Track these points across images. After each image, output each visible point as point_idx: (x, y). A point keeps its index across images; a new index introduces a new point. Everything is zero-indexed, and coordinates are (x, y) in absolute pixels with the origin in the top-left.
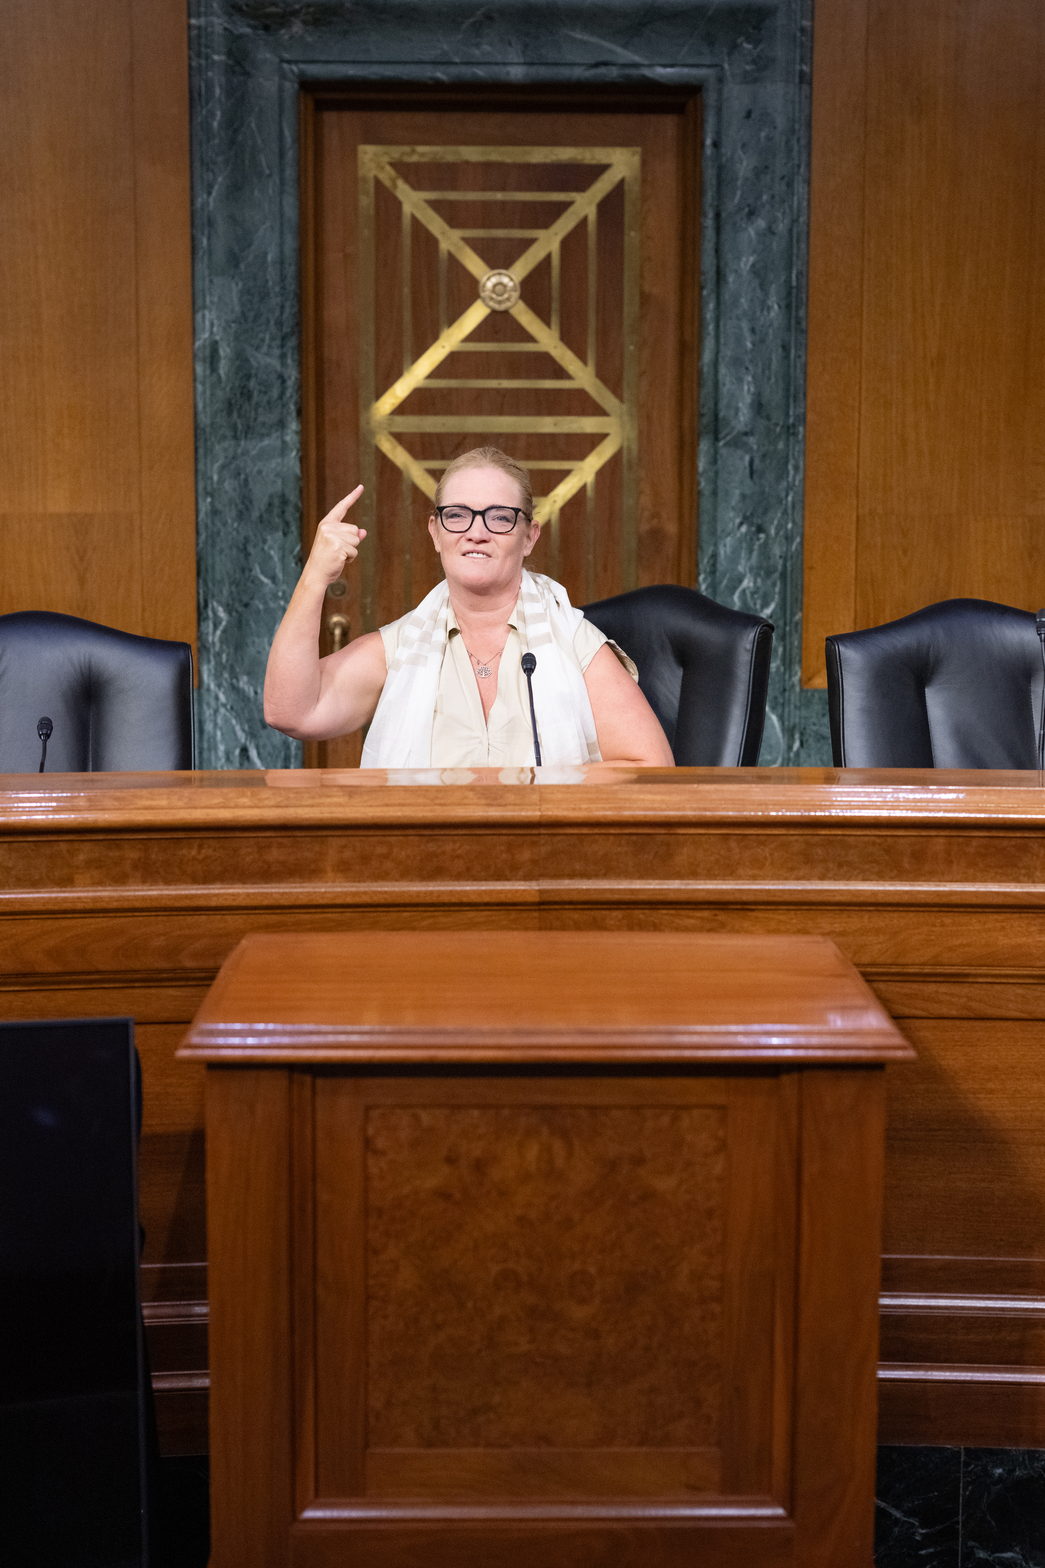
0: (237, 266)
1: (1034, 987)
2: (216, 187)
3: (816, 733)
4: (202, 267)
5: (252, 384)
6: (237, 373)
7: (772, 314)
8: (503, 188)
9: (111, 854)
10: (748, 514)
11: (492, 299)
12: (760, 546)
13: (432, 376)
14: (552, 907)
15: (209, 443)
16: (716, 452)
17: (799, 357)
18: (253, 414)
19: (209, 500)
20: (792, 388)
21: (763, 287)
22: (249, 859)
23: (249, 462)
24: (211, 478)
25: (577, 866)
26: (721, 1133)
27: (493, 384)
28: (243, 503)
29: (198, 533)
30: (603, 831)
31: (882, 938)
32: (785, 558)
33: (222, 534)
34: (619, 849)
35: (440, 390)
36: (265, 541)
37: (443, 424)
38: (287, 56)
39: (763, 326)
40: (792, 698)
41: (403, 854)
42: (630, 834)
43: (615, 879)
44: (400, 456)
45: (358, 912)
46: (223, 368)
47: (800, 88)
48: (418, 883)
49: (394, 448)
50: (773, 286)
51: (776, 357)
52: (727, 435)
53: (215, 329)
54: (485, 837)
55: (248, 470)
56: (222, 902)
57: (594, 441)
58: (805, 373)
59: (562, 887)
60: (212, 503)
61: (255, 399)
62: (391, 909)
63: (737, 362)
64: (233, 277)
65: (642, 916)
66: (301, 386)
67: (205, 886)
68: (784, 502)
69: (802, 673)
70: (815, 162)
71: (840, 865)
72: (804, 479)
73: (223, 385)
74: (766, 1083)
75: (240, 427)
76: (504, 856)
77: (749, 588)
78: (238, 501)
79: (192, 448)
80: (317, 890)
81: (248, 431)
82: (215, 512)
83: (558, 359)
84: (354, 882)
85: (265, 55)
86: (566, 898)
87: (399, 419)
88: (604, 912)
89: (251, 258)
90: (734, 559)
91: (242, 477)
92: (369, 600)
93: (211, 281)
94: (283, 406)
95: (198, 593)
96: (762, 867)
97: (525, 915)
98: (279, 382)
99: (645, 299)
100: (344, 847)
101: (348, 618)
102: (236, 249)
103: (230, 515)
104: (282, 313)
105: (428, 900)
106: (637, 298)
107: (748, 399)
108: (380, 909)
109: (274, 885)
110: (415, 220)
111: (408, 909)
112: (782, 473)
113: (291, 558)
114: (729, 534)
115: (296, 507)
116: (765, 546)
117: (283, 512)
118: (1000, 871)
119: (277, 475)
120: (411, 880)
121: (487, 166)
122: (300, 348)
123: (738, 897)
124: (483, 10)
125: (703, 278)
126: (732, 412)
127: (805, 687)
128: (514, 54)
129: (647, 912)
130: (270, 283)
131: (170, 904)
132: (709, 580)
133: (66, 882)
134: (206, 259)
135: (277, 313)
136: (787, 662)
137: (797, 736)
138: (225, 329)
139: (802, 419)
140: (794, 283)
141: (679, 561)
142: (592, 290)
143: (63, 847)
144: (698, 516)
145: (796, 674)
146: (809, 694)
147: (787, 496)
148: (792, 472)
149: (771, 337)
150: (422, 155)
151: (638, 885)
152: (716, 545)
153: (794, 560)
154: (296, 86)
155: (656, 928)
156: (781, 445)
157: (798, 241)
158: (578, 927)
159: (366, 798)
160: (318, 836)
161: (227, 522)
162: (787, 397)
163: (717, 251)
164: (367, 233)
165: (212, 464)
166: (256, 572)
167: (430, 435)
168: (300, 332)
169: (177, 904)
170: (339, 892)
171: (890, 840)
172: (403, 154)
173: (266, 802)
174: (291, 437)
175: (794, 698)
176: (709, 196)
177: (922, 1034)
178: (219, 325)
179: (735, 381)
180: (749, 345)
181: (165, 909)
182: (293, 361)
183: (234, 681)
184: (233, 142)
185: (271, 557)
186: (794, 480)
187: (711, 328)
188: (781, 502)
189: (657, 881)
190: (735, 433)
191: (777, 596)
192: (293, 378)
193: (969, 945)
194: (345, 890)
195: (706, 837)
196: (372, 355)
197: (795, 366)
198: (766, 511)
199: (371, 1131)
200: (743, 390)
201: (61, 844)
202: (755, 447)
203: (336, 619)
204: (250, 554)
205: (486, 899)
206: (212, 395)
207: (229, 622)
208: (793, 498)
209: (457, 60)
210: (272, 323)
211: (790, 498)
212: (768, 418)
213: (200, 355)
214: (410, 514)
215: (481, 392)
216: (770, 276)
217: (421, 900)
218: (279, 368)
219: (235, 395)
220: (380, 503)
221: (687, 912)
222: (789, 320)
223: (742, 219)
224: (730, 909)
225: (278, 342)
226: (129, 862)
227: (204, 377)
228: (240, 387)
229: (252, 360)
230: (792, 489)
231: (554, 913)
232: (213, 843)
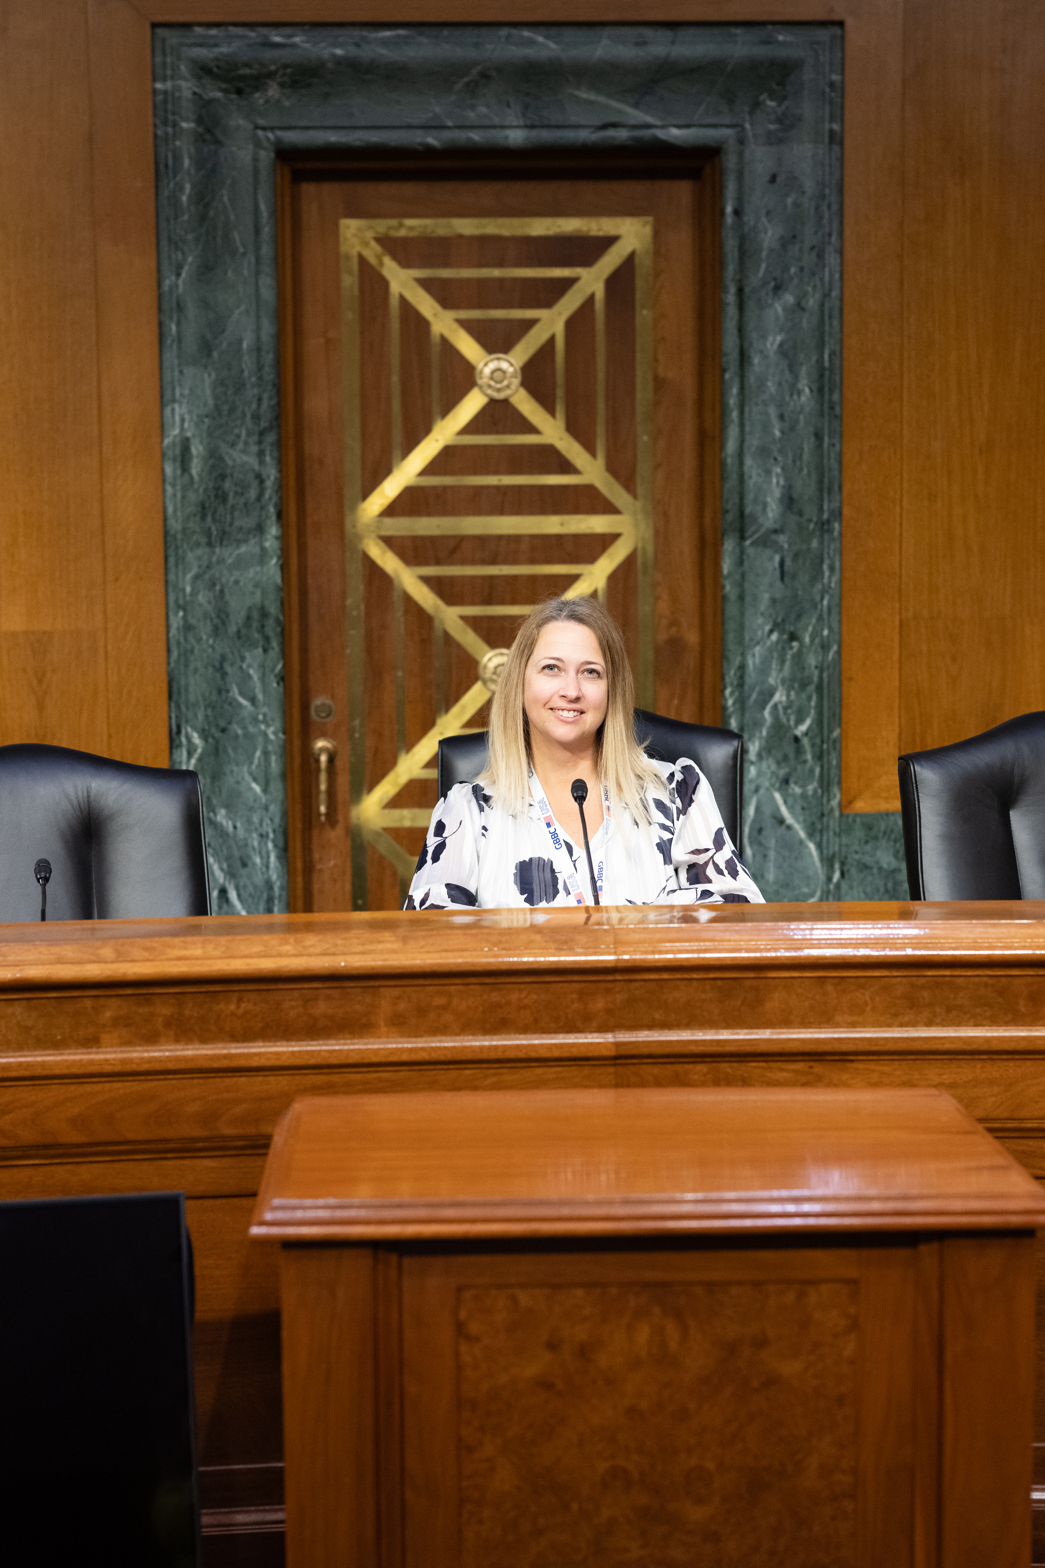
0: (209, 355)
2: (186, 268)
3: (859, 862)
4: (170, 356)
5: (227, 484)
6: (210, 473)
7: (803, 399)
8: (501, 264)
9: (141, 1011)
10: (779, 620)
11: (490, 386)
12: (793, 656)
13: (425, 472)
14: (629, 1061)
15: (180, 552)
16: (742, 552)
17: (834, 445)
18: (228, 518)
19: (181, 614)
20: (826, 481)
21: (792, 368)
22: (292, 1014)
23: (225, 572)
24: (184, 590)
25: (657, 1016)
26: (852, 1311)
27: (492, 480)
28: (218, 617)
29: (169, 651)
30: (686, 976)
31: (996, 1090)
32: (821, 668)
33: (196, 651)
34: (703, 996)
35: (434, 488)
36: (243, 659)
37: (438, 526)
38: (261, 122)
39: (792, 412)
40: (831, 824)
41: (464, 1005)
42: (715, 979)
43: (699, 1029)
44: (389, 562)
45: (415, 1070)
46: (196, 468)
47: (830, 150)
48: (480, 1037)
49: (384, 553)
50: (804, 368)
51: (808, 447)
52: (754, 533)
53: (186, 425)
54: (553, 985)
55: (224, 580)
56: (263, 1062)
57: (605, 541)
58: (840, 463)
59: (640, 1039)
60: (184, 618)
61: (231, 501)
62: (451, 1067)
63: (764, 452)
64: (206, 367)
65: (729, 1070)
66: (281, 486)
67: (245, 1045)
68: (819, 606)
69: (841, 795)
70: (847, 232)
71: (949, 1010)
72: (841, 581)
73: (196, 486)
74: (902, 1254)
75: (215, 533)
76: (576, 1005)
77: (781, 702)
78: (213, 615)
79: (161, 555)
80: (369, 1047)
81: (224, 536)
82: (187, 627)
83: (564, 452)
84: (410, 1036)
85: (238, 121)
86: (645, 1051)
87: (388, 521)
88: (686, 1066)
89: (225, 344)
90: (764, 671)
91: (218, 588)
92: (357, 722)
93: (181, 372)
94: (262, 508)
95: (170, 718)
96: (862, 1012)
97: (600, 1070)
98: (257, 482)
99: (659, 384)
100: (399, 998)
101: (335, 743)
102: (209, 336)
103: (205, 631)
104: (259, 405)
105: (493, 1056)
106: (651, 384)
107: (777, 493)
108: (438, 1067)
109: (321, 1042)
110: (403, 301)
111: (470, 1066)
112: (817, 575)
113: (272, 677)
114: (758, 643)
115: (277, 620)
116: (799, 655)
117: (263, 626)
119: (256, 586)
120: (473, 1034)
121: (483, 240)
122: (279, 445)
123: (836, 1047)
124: (479, 68)
125: (724, 359)
126: (759, 508)
127: (846, 812)
128: (512, 118)
129: (735, 1065)
130: (246, 374)
131: (206, 1065)
132: (737, 694)
133: (93, 1041)
134: (175, 346)
135: (254, 406)
136: (825, 783)
137: (837, 866)
138: (197, 425)
139: (838, 514)
140: (827, 364)
141: (701, 674)
142: (601, 376)
143: (88, 1003)
144: (723, 623)
145: (835, 796)
146: (850, 819)
147: (822, 599)
148: (827, 574)
149: (802, 424)
150: (411, 228)
151: (725, 1035)
152: (743, 655)
153: (831, 670)
154: (272, 155)
155: (745, 1082)
156: (815, 544)
157: (830, 317)
158: (659, 1083)
159: (422, 943)
160: (371, 987)
161: (201, 639)
162: (821, 490)
163: (741, 330)
164: (350, 316)
165: (184, 574)
166: (234, 693)
167: (423, 538)
168: (279, 426)
170: (394, 1049)
171: (1003, 980)
172: (389, 228)
173: (312, 950)
174: (271, 543)
175: (833, 824)
176: (731, 270)
178: (191, 420)
179: (762, 474)
180: (777, 433)
181: (201, 1071)
182: (272, 458)
183: (211, 815)
184: (203, 218)
185: (250, 677)
186: (830, 582)
187: (735, 414)
188: (816, 607)
189: (745, 1031)
190: (763, 530)
191: (813, 711)
192: (272, 478)
194: (400, 1046)
195: (800, 980)
196: (358, 450)
197: (829, 455)
198: (799, 617)
199: (463, 1315)
200: (771, 482)
201: (85, 1000)
202: (786, 546)
203: (320, 744)
204: (226, 674)
205: (556, 1054)
206: (183, 497)
207: (204, 749)
208: (829, 602)
209: (450, 124)
210: (249, 416)
211: (825, 602)
212: (800, 513)
213: (170, 453)
214: (402, 627)
215: (479, 490)
216: (802, 356)
217: (485, 1056)
218: (256, 467)
219: (209, 497)
220: (368, 615)
221: (779, 1064)
222: (822, 405)
223: (767, 294)
224: (827, 1060)
225: (255, 438)
226: (160, 1019)
227: (175, 478)
228: (214, 488)
229: (227, 458)
230: (827, 592)
231: (631, 1068)
232: (253, 996)
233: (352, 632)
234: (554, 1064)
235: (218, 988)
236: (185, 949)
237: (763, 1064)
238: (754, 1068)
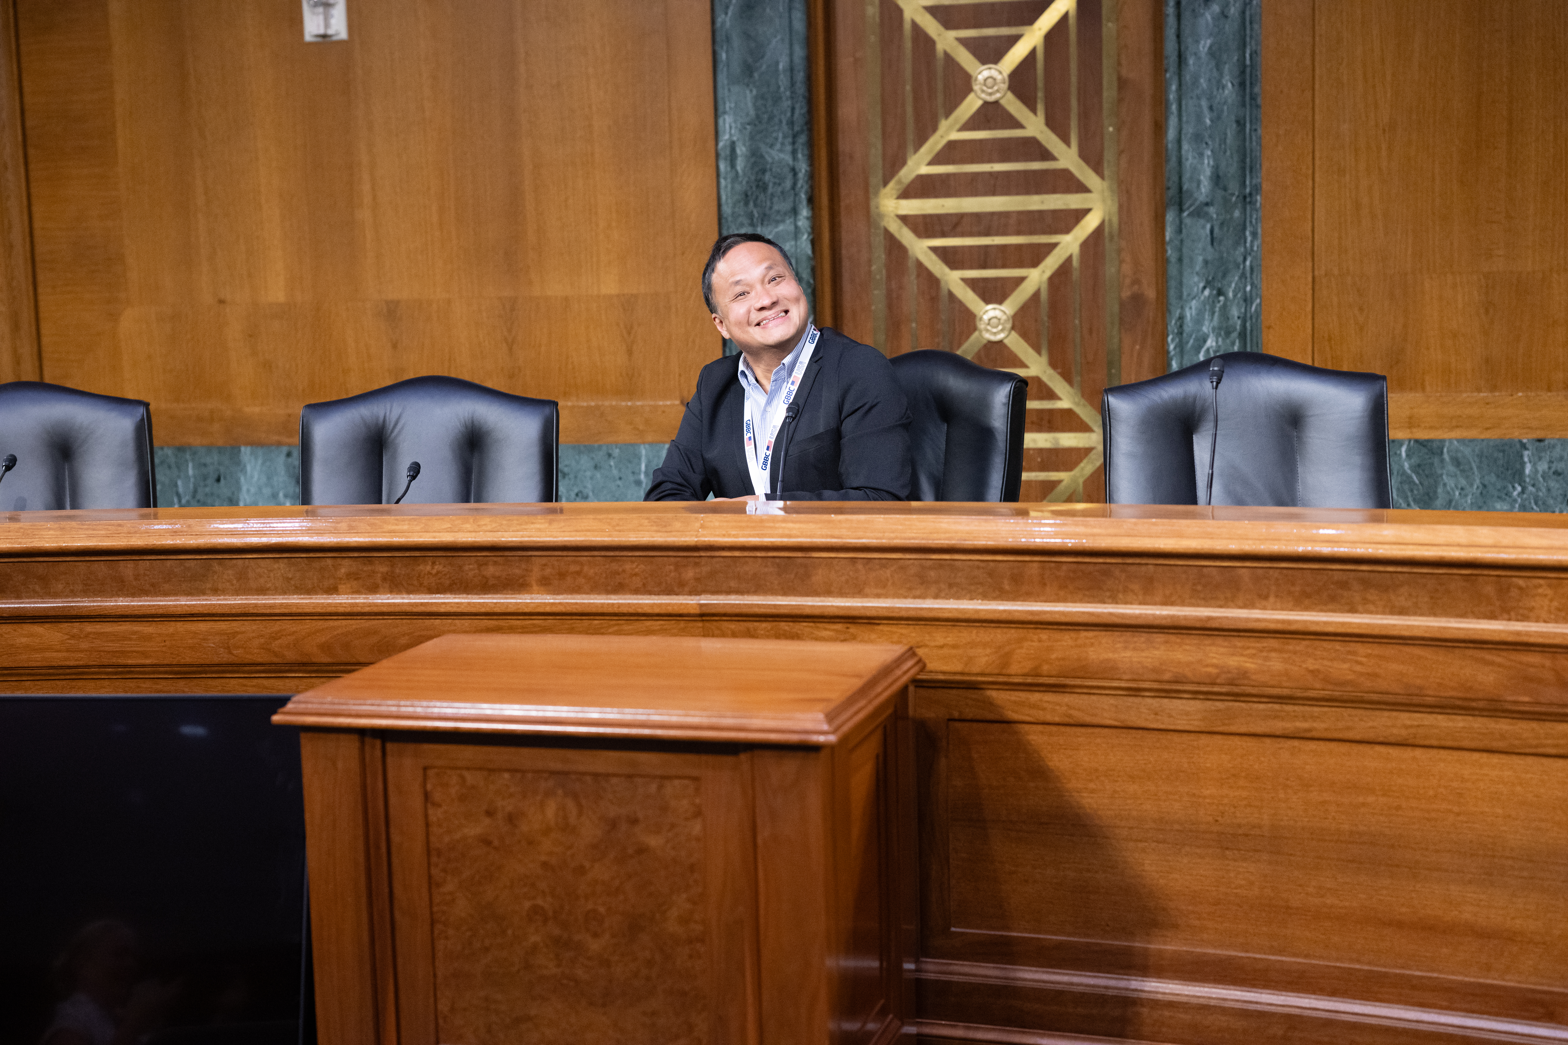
0: (751, 75)
1: (1125, 698)
2: (731, 8)
4: (722, 78)
5: (767, 177)
6: (752, 168)
7: (1226, 92)
9: (365, 569)
10: (1210, 278)
11: (983, 91)
12: (1220, 308)
13: (932, 162)
14: (711, 618)
16: (1181, 222)
17: (1256, 130)
18: (768, 203)
20: (1248, 160)
21: (1218, 67)
22: (471, 574)
25: (733, 585)
26: (697, 801)
27: (987, 168)
30: (752, 554)
31: (988, 651)
32: (1243, 318)
34: (766, 570)
35: (940, 176)
37: (942, 206)
39: (1219, 103)
41: (592, 571)
42: (774, 557)
43: (762, 596)
44: (905, 236)
46: (740, 165)
48: (604, 596)
49: (902, 230)
50: (1227, 66)
51: (1231, 132)
52: (1191, 206)
53: (733, 131)
54: (656, 558)
57: (1078, 216)
58: (1260, 145)
59: (722, 602)
61: (770, 190)
62: (584, 618)
63: (1198, 138)
65: (787, 628)
66: (812, 176)
67: (437, 596)
68: (1242, 267)
71: (950, 586)
72: (1260, 245)
73: (740, 179)
74: (729, 760)
75: (756, 215)
77: (1212, 347)
80: (523, 600)
81: (764, 218)
83: (1044, 143)
84: (554, 594)
86: (721, 610)
87: (904, 202)
88: (756, 624)
89: (764, 67)
90: (1199, 321)
93: (729, 90)
94: (796, 195)
96: (885, 587)
97: (691, 624)
98: (792, 174)
99: (1122, 84)
100: (545, 565)
102: (750, 60)
104: (793, 114)
105: (611, 610)
106: (1115, 84)
107: (1208, 172)
108: (574, 617)
109: (490, 596)
110: (915, 25)
111: (597, 618)
112: (1239, 240)
114: (1194, 298)
116: (1224, 307)
118: (1087, 593)
120: (598, 594)
122: (811, 145)
123: (863, 613)
125: (1165, 62)
126: (1194, 185)
129: (791, 624)
130: (782, 89)
131: (408, 609)
132: (1177, 340)
133: (333, 590)
134: (725, 69)
135: (789, 114)
138: (740, 130)
139: (1258, 189)
140: (1248, 62)
142: (1074, 79)
143: (329, 562)
144: (1167, 282)
147: (1245, 259)
148: (1249, 238)
149: (1225, 113)
151: (781, 600)
152: (1182, 308)
153: (1254, 320)
156: (1237, 214)
157: (1251, 23)
159: (562, 524)
160: (523, 556)
162: (1243, 169)
163: (1178, 36)
164: (872, 39)
167: (931, 216)
168: (811, 129)
169: (415, 610)
170: (542, 603)
171: (992, 564)
173: (484, 528)
174: (803, 222)
177: (1030, 737)
178: (736, 127)
179: (1197, 156)
180: (1208, 122)
181: (406, 614)
182: (803, 155)
186: (1252, 246)
187: (1174, 107)
188: (1239, 268)
189: (797, 598)
190: (1197, 204)
192: (803, 171)
193: (1063, 659)
194: (546, 601)
195: (837, 560)
196: (879, 146)
197: (1251, 139)
198: (1224, 275)
199: (429, 787)
200: (1203, 163)
201: (325, 559)
202: (1215, 216)
205: (657, 611)
206: (733, 188)
208: (1251, 262)
210: (784, 122)
211: (1248, 263)
212: (1225, 189)
213: (722, 154)
214: (915, 287)
215: (975, 176)
216: (1225, 57)
217: (605, 610)
218: (791, 162)
219: (751, 187)
220: (889, 278)
221: (824, 624)
222: (1244, 96)
223: (1200, 5)
224: (859, 623)
225: (790, 140)
226: (379, 575)
227: (726, 173)
228: (756, 180)
229: (767, 156)
230: (1250, 254)
231: (715, 623)
232: (442, 560)
233: (876, 292)
234: (658, 618)
235: (417, 554)
236: (396, 525)
237: (811, 624)
238: (803, 627)
